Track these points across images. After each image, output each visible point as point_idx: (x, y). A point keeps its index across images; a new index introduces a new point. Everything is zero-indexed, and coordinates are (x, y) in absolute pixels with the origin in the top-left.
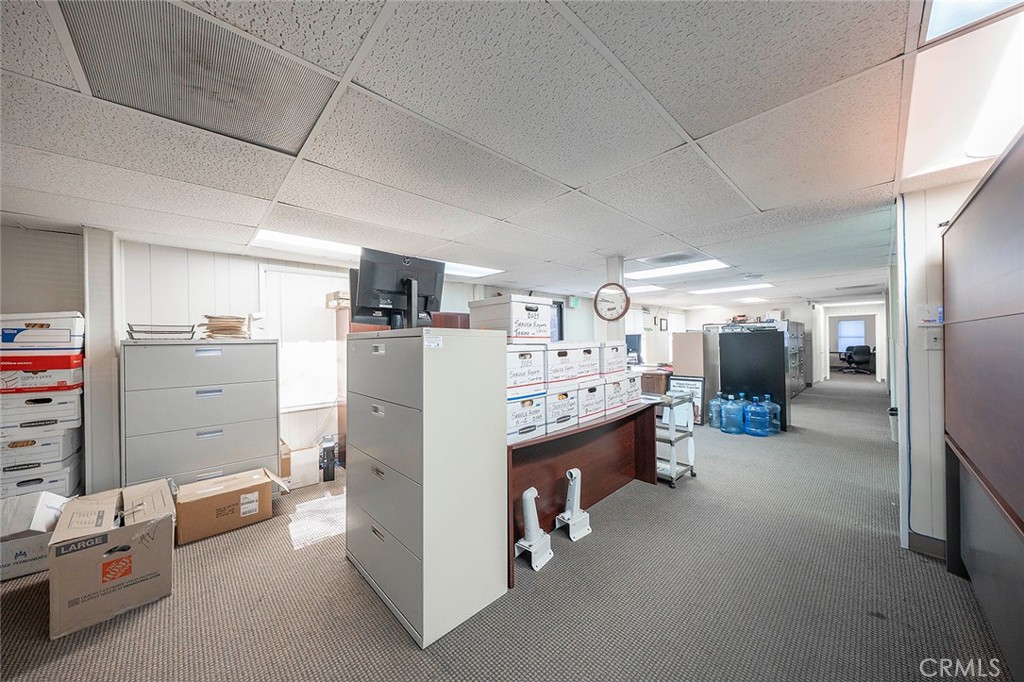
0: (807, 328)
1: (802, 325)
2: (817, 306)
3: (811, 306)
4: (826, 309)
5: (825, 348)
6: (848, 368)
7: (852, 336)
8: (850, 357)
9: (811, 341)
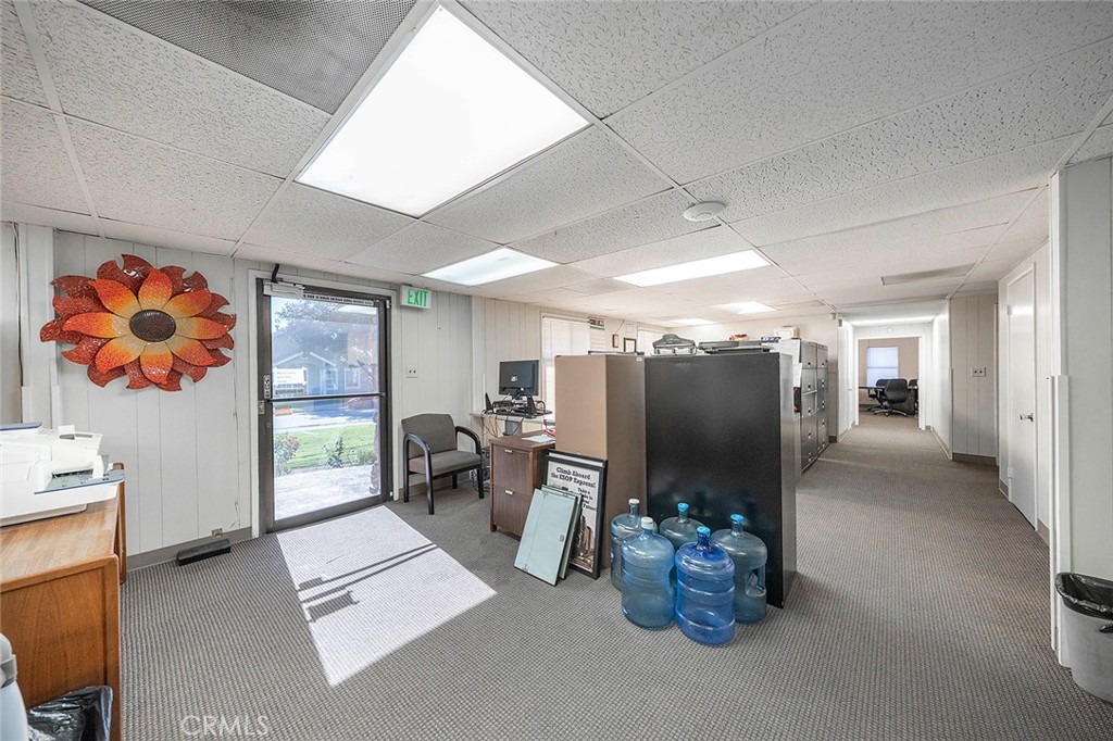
0: (831, 354)
1: (824, 348)
2: (844, 323)
3: (837, 321)
4: (856, 328)
5: (854, 382)
6: (879, 407)
7: (885, 366)
8: (882, 393)
9: (836, 373)
